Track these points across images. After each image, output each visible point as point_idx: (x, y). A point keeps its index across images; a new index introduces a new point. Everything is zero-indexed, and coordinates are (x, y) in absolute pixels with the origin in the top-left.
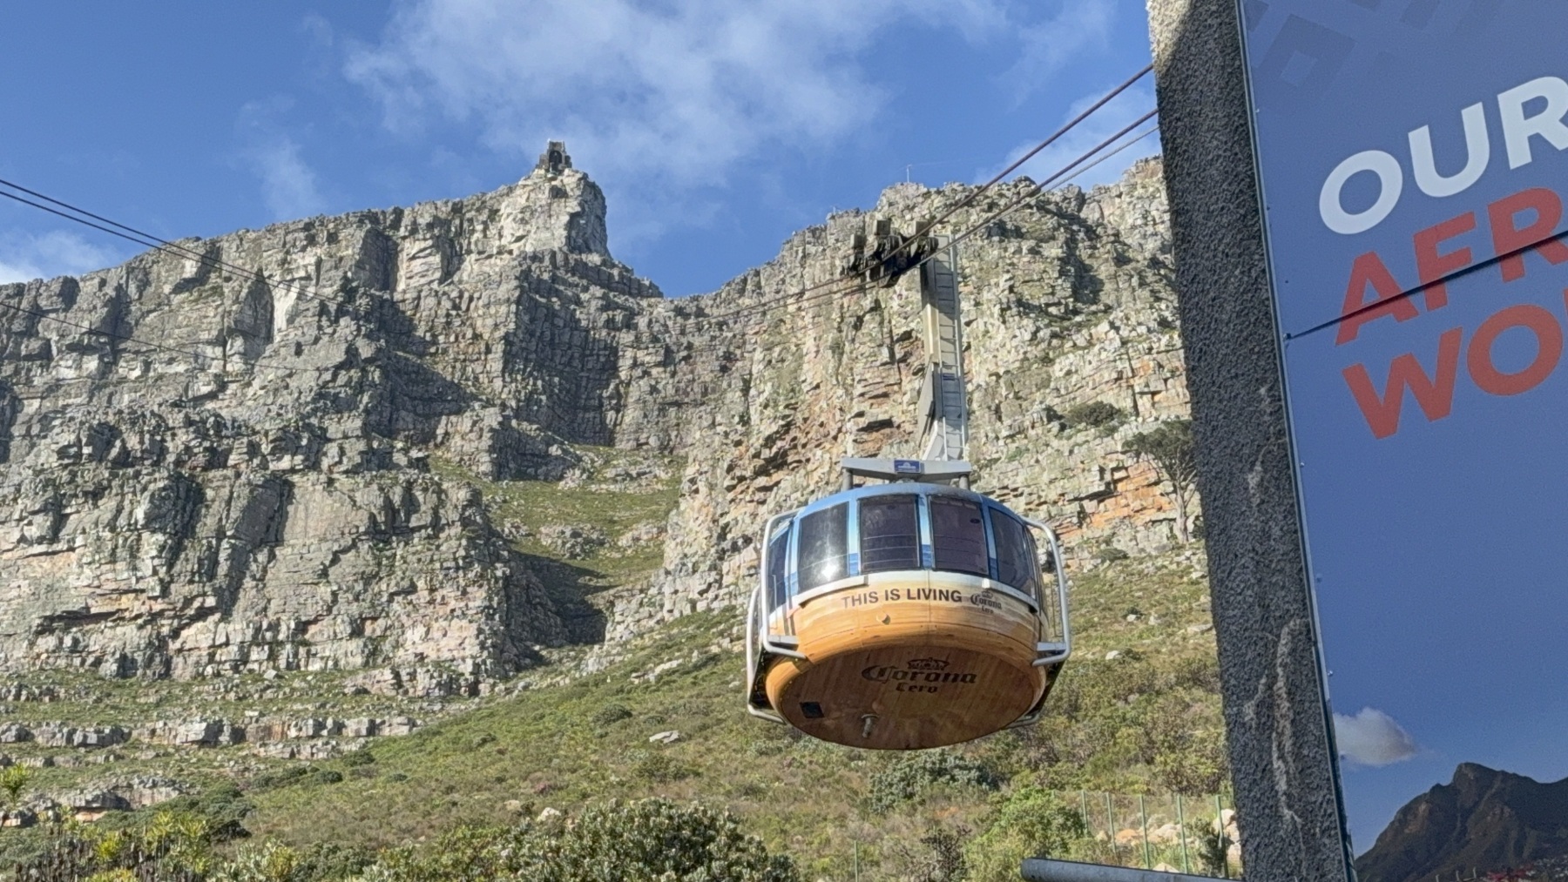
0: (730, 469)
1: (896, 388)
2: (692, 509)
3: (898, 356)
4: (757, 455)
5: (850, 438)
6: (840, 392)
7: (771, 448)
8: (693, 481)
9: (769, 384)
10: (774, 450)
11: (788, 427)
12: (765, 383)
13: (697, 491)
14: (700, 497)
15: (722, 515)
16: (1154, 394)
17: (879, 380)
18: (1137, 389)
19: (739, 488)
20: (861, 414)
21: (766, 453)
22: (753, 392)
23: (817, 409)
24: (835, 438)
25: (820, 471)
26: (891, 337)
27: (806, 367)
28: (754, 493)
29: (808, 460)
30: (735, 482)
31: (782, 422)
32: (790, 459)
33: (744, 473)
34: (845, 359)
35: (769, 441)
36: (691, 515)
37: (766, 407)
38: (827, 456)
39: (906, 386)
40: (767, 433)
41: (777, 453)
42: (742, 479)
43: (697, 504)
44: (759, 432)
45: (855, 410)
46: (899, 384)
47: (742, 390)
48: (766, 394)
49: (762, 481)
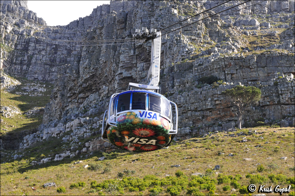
0: (70, 89)
1: (135, 65)
2: (55, 104)
3: (136, 53)
4: (81, 85)
5: (116, 82)
6: (114, 65)
7: (86, 83)
8: (56, 93)
9: (88, 60)
10: (88, 84)
11: (93, 76)
12: (86, 59)
13: (57, 97)
14: (58, 100)
15: (66, 107)
16: (232, 74)
17: (129, 62)
18: (226, 72)
19: (73, 97)
20: (121, 73)
21: (84, 85)
22: (81, 62)
23: (105, 70)
24: (111, 82)
25: (105, 93)
26: (135, 46)
27: (102, 54)
28: (79, 99)
29: (100, 89)
30: (72, 94)
31: (91, 74)
32: (93, 88)
33: (75, 92)
34: (117, 53)
35: (86, 80)
36: (54, 106)
37: (86, 68)
38: (107, 88)
39: (138, 65)
40: (85, 78)
41: (89, 85)
42: (74, 94)
43: (56, 102)
44: (82, 77)
45: (119, 72)
46: (136, 64)
47: (77, 61)
48: (86, 63)
49: (81, 95)
